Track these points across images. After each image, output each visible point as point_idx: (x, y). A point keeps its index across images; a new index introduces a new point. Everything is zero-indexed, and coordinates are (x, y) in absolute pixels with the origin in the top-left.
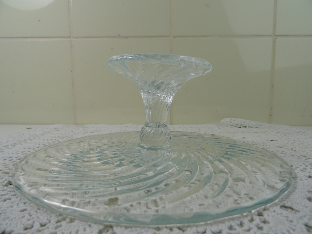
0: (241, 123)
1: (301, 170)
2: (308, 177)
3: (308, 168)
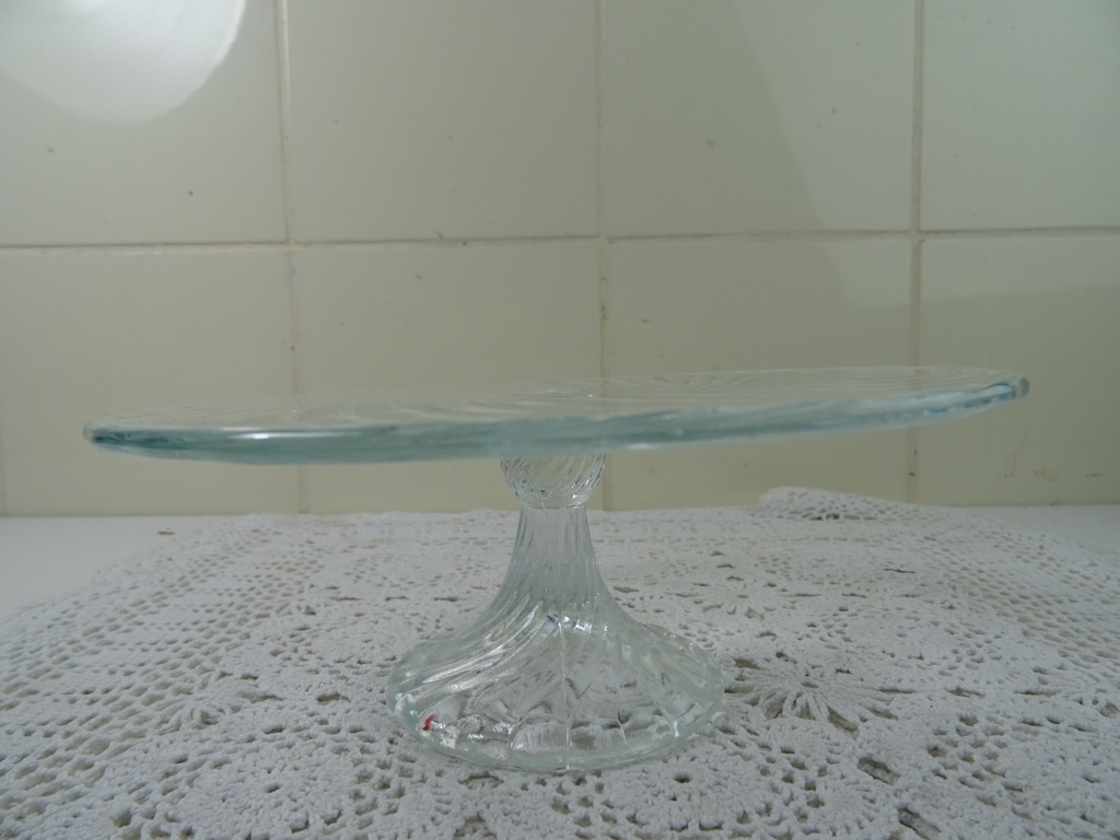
0: (821, 503)
1: (942, 673)
2: (951, 692)
3: (961, 667)
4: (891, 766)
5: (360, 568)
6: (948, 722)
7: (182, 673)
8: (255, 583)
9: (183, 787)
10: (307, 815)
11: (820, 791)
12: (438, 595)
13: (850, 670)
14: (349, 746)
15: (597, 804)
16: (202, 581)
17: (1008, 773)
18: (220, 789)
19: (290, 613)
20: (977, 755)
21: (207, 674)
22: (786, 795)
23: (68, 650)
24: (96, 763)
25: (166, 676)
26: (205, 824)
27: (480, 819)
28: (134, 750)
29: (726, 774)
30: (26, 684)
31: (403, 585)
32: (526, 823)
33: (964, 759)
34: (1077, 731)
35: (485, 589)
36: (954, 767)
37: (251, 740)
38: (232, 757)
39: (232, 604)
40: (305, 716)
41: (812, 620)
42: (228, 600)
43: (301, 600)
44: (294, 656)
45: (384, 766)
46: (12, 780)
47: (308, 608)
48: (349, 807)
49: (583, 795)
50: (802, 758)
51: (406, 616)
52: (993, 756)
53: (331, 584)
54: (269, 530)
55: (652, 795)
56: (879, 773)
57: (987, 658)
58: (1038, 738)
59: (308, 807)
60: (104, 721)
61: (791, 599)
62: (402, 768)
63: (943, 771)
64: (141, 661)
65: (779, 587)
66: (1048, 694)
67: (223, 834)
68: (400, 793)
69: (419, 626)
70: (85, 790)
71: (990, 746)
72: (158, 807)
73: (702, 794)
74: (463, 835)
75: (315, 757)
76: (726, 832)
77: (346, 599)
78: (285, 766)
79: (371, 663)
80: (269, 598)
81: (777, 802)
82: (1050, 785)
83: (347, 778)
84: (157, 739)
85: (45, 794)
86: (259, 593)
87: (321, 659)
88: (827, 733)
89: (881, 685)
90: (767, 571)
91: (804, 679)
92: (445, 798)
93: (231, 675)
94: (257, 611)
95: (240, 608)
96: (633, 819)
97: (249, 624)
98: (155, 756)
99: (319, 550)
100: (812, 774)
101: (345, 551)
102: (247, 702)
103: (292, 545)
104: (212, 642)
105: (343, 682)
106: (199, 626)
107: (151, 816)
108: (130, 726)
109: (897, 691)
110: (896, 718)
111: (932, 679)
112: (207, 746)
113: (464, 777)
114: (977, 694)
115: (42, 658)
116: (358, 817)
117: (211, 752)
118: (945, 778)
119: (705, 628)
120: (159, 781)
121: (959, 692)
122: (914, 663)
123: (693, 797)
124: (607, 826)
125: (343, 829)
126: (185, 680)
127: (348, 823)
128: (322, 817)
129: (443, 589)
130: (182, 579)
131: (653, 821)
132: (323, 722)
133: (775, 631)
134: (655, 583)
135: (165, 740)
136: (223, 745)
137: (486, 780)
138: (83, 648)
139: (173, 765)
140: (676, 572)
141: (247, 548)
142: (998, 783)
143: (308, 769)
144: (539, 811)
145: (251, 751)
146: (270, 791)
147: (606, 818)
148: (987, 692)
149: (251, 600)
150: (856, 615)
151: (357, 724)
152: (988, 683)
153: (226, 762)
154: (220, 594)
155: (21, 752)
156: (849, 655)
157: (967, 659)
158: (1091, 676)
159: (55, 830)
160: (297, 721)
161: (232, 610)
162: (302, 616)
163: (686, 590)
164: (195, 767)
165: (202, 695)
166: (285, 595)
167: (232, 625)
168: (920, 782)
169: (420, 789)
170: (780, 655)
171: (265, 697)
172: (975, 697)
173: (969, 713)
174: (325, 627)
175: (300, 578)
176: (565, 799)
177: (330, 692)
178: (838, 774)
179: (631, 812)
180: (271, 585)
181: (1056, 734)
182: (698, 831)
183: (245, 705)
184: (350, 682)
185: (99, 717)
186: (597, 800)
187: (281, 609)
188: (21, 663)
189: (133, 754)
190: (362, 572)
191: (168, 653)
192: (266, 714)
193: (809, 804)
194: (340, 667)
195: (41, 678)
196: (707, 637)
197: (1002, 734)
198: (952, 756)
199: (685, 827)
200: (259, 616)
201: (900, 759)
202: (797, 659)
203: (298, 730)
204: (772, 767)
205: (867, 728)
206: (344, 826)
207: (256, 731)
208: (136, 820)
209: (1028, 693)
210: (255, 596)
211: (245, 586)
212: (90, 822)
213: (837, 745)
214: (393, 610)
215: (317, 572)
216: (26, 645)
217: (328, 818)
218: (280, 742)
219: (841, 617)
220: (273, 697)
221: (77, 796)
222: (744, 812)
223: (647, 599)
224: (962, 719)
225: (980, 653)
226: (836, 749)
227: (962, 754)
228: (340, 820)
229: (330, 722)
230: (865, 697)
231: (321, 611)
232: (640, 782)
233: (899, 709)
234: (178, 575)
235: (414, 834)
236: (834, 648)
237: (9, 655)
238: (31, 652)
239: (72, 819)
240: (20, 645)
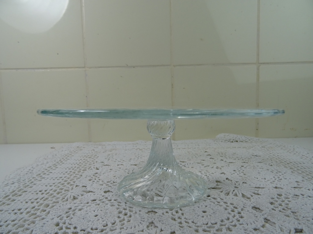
0: (233, 138)
1: (271, 183)
2: (274, 188)
3: (276, 181)
4: (260, 208)
5: (109, 157)
6: (274, 196)
7: (65, 186)
8: (81, 161)
9: (72, 216)
10: (107, 222)
11: (242, 214)
12: (132, 164)
13: (247, 182)
14: (114, 204)
15: (183, 218)
16: (66, 161)
17: (292, 209)
18: (82, 216)
19: (92, 169)
20: (283, 204)
21: (72, 186)
22: (233, 215)
23: (33, 180)
24: (47, 210)
25: (61, 187)
26: (80, 225)
27: (152, 223)
28: (57, 206)
29: (216, 210)
30: (23, 189)
31: (122, 161)
32: (165, 223)
33: (279, 205)
34: (309, 197)
35: (144, 162)
36: (277, 207)
37: (88, 203)
38: (83, 207)
39: (75, 167)
40: (102, 197)
41: (235, 169)
42: (74, 166)
43: (94, 166)
44: (95, 181)
45: (125, 209)
46: (25, 215)
47: (97, 168)
48: (118, 220)
49: (179, 216)
50: (236, 206)
51: (124, 169)
52: (287, 204)
53: (102, 161)
54: (81, 147)
55: (197, 216)
56: (258, 210)
57: (283, 179)
58: (299, 199)
59: (106, 220)
60: (47, 199)
61: (228, 164)
62: (130, 210)
63: (274, 209)
64: (54, 183)
65: (224, 161)
66: (300, 188)
67: (85, 228)
68: (130, 216)
69: (128, 172)
70: (45, 217)
71: (286, 201)
72: (66, 221)
73: (210, 215)
74: (149, 227)
75: (106, 207)
76: (218, 225)
77: (107, 165)
78: (98, 210)
79: (117, 182)
80: (85, 165)
81: (231, 217)
82: (303, 211)
83: (116, 212)
84: (62, 203)
85: (34, 218)
86: (82, 164)
87: (103, 181)
88: (242, 200)
89: (255, 186)
90: (221, 156)
91: (234, 186)
92: (143, 217)
93: (79, 186)
94: (83, 169)
95: (78, 168)
96: (193, 222)
97: (81, 172)
98: (63, 207)
99: (96, 152)
100: (240, 210)
101: (104, 152)
102: (85, 193)
103: (89, 151)
104: (72, 177)
105: (110, 187)
106: (68, 173)
107: (65, 223)
108: (54, 200)
109: (259, 188)
110: (261, 195)
111: (269, 184)
112: (76, 205)
113: (147, 212)
114: (281, 188)
115: (26, 182)
116: (120, 223)
117: (78, 206)
118: (275, 210)
119: (206, 172)
120: (65, 214)
121: (276, 188)
122: (263, 180)
123: (208, 216)
124: (187, 224)
125: (117, 226)
126: (67, 187)
127: (118, 224)
128: (111, 223)
129: (132, 162)
130: (60, 160)
131: (198, 223)
132: (106, 198)
133: (225, 172)
134: (190, 160)
135: (65, 203)
136: (81, 204)
137: (152, 213)
138: (37, 179)
139: (68, 210)
140: (195, 157)
141: (76, 152)
142: (289, 211)
143: (105, 210)
144: (168, 220)
145: (89, 206)
146: (96, 216)
147: (186, 222)
148: (284, 187)
149: (81, 166)
150: (246, 168)
151: (116, 198)
152: (284, 185)
153: (82, 209)
154: (72, 164)
155: (26, 207)
156: (246, 178)
157: (277, 179)
158: (311, 183)
159: (39, 228)
160: (100, 198)
161: (76, 169)
162: (95, 170)
163: (199, 161)
164: (74, 210)
165: (72, 191)
166: (89, 164)
167: (76, 173)
168: (269, 212)
169: (136, 215)
170: (227, 179)
171: (89, 192)
172: (281, 189)
173: (280, 193)
174: (102, 173)
175: (93, 160)
176: (174, 217)
177: (107, 190)
178: (247, 210)
179: (193, 220)
180: (85, 162)
181: (303, 198)
182: (211, 225)
183: (84, 194)
184: (112, 187)
185: (45, 198)
186: (183, 217)
187: (89, 168)
188: (21, 184)
189: (57, 207)
190: (110, 158)
191: (61, 180)
192: (91, 197)
193: (240, 217)
194: (109, 183)
195: (27, 188)
196: (207, 174)
197: (289, 198)
198: (277, 205)
199: (207, 224)
200: (83, 170)
201: (263, 206)
202: (232, 180)
203: (100, 200)
204: (228, 208)
205: (253, 198)
206: (117, 225)
207: (89, 201)
208: (61, 225)
209: (294, 188)
210: (81, 165)
211: (78, 162)
212: (48, 225)
213: (246, 203)
214: (120, 168)
215: (97, 158)
216: (21, 179)
217: (112, 223)
218: (96, 203)
219: (242, 168)
220: (92, 192)
221: (43, 219)
222: (222, 220)
223: (189, 164)
224: (278, 195)
225: (281, 177)
226: (245, 204)
227: (279, 204)
228: (116, 224)
229: (108, 198)
230: (251, 190)
231: (100, 169)
232: (193, 213)
233: (261, 192)
234: (59, 159)
235: (136, 227)
236: (241, 177)
237: (17, 181)
238: (23, 181)
239: (43, 225)
240: (20, 179)
